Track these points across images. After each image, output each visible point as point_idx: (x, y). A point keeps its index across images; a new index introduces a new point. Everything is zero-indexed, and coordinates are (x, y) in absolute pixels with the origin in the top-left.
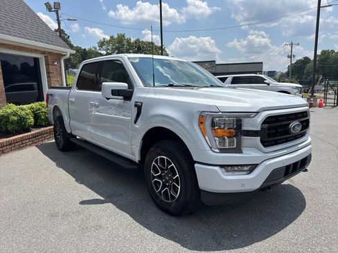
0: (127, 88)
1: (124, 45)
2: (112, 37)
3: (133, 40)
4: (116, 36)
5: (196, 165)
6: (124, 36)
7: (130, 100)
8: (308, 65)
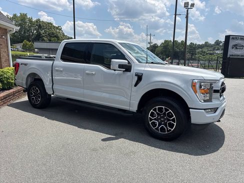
0: (127, 64)
1: (26, 22)
2: (15, 15)
3: (34, 19)
4: (19, 15)
5: (190, 110)
6: (26, 15)
7: (130, 71)
8: (157, 49)
